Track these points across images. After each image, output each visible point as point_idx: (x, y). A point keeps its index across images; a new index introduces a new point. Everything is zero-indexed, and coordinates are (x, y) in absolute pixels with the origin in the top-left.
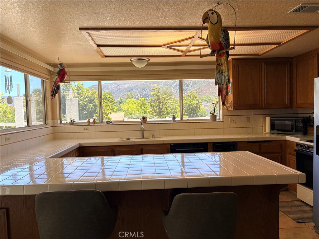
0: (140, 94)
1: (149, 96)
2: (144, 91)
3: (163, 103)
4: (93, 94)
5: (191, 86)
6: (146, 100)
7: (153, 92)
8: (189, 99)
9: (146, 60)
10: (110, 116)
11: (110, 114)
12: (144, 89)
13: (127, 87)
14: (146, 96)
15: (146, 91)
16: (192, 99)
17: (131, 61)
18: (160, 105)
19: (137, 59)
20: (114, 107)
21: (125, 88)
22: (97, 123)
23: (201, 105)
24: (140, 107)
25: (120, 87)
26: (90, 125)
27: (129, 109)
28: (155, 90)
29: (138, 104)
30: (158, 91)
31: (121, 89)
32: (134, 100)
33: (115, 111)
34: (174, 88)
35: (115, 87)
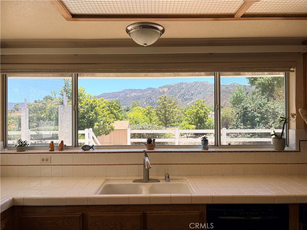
0: (146, 103)
1: (154, 104)
2: (150, 100)
3: (169, 111)
4: (94, 101)
5: (195, 95)
6: (152, 108)
7: (159, 100)
8: (196, 107)
9: (157, 29)
10: (113, 125)
11: (113, 122)
12: (150, 98)
13: (134, 95)
14: (152, 104)
15: (152, 100)
16: (200, 108)
17: (128, 31)
18: (166, 114)
19: (140, 26)
20: (120, 115)
21: (133, 97)
22: (68, 148)
23: (209, 114)
24: (146, 115)
25: (128, 96)
26: (55, 152)
27: (134, 116)
28: (161, 98)
29: (144, 112)
30: (165, 99)
31: (128, 97)
32: (141, 108)
33: (120, 119)
34: (179, 97)
35: (122, 96)
